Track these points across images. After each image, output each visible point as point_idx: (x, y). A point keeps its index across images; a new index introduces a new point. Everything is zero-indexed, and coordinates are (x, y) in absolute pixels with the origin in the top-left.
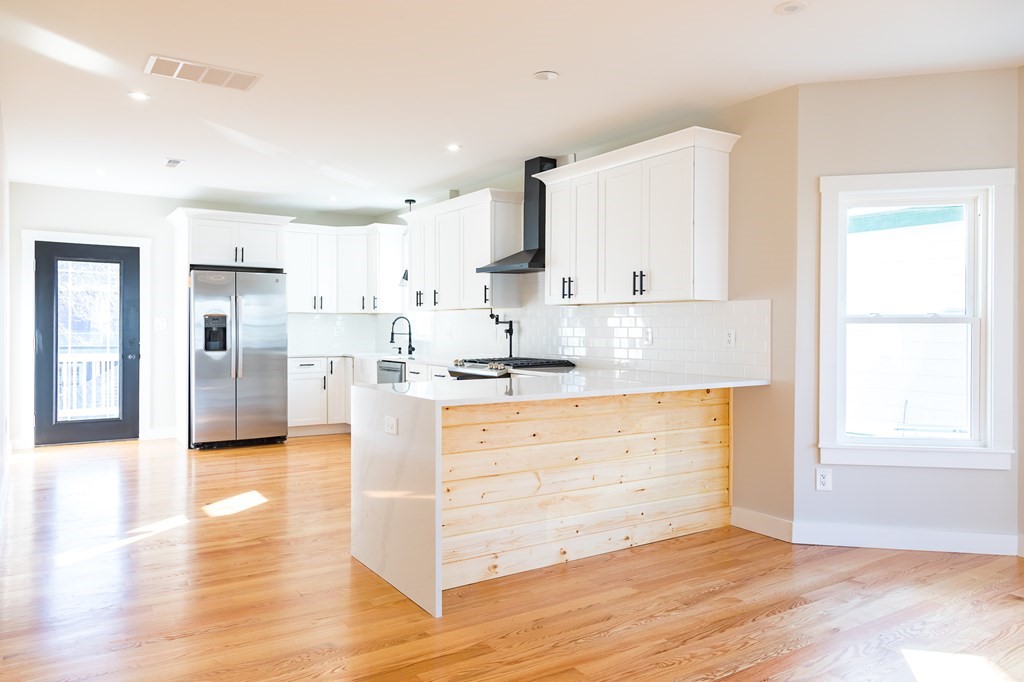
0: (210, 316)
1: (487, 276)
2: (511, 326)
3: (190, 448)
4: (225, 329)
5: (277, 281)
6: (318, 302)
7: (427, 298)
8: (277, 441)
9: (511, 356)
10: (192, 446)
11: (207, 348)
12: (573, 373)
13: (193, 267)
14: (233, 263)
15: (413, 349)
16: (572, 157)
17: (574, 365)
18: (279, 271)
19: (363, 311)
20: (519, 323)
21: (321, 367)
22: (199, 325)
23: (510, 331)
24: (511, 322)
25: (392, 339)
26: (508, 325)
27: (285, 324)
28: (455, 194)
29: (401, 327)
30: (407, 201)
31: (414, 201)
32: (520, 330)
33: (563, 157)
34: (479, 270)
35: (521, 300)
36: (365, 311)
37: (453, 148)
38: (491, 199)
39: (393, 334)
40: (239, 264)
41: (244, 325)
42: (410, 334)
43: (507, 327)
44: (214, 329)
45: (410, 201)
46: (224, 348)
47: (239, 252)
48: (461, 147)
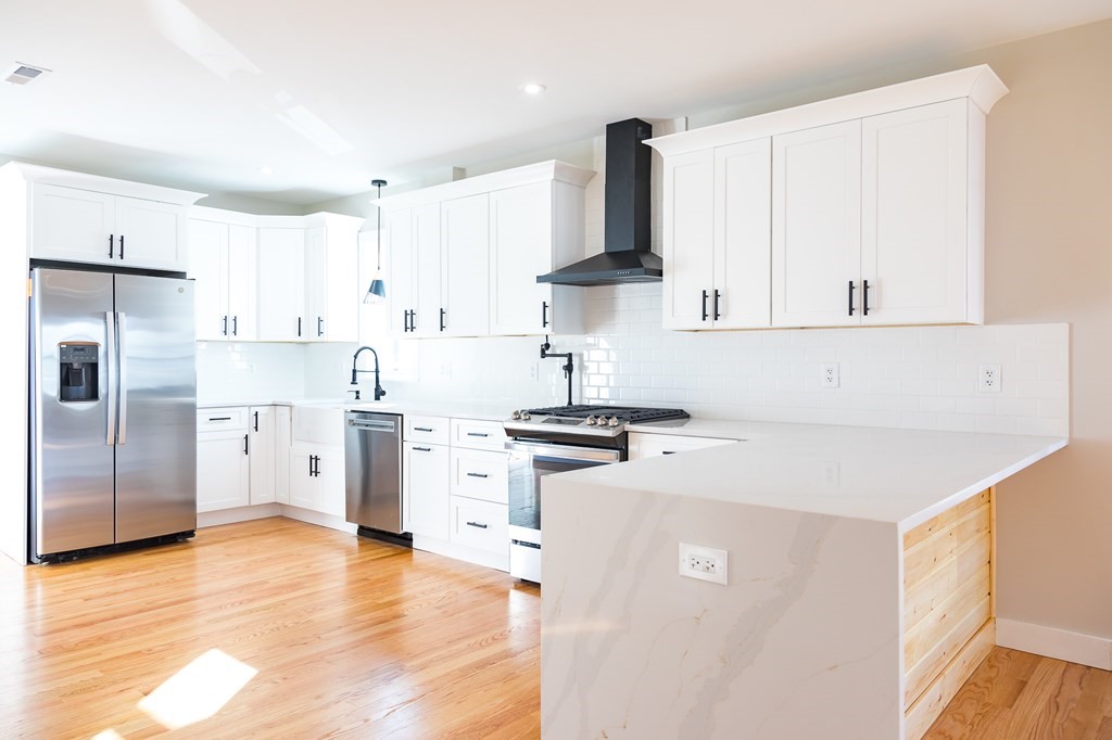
0: (69, 345)
1: (548, 286)
2: (570, 360)
3: (29, 561)
4: (94, 367)
5: (181, 290)
6: (230, 325)
7: (427, 320)
8: (178, 539)
9: (570, 403)
10: (34, 559)
11: (64, 397)
12: (688, 428)
13: (34, 263)
14: (107, 261)
15: (383, 393)
16: (680, 122)
17: (688, 416)
18: (179, 275)
19: (299, 339)
20: (581, 356)
21: (241, 422)
22: (51, 357)
23: (569, 368)
24: (570, 356)
25: (354, 379)
26: (566, 359)
27: (192, 358)
28: (460, 174)
29: (366, 361)
30: (374, 182)
31: (385, 182)
32: (582, 367)
33: (664, 121)
34: (540, 279)
35: (586, 325)
36: (302, 339)
37: (532, 89)
38: (552, 177)
39: (354, 371)
40: (116, 261)
41: (128, 358)
42: (377, 371)
43: (565, 361)
44: (76, 366)
45: (379, 183)
46: (93, 395)
47: (116, 243)
48: (545, 87)
